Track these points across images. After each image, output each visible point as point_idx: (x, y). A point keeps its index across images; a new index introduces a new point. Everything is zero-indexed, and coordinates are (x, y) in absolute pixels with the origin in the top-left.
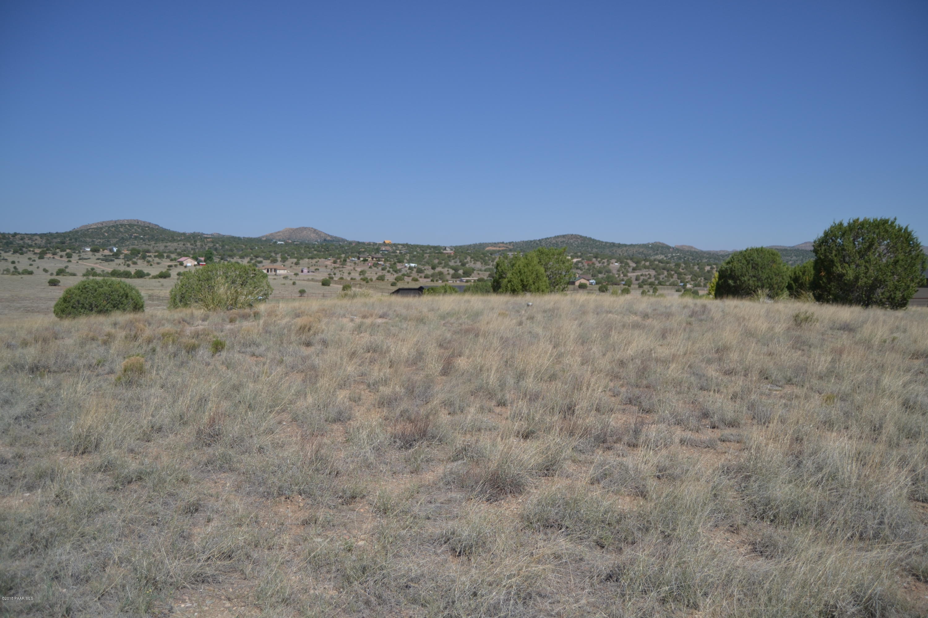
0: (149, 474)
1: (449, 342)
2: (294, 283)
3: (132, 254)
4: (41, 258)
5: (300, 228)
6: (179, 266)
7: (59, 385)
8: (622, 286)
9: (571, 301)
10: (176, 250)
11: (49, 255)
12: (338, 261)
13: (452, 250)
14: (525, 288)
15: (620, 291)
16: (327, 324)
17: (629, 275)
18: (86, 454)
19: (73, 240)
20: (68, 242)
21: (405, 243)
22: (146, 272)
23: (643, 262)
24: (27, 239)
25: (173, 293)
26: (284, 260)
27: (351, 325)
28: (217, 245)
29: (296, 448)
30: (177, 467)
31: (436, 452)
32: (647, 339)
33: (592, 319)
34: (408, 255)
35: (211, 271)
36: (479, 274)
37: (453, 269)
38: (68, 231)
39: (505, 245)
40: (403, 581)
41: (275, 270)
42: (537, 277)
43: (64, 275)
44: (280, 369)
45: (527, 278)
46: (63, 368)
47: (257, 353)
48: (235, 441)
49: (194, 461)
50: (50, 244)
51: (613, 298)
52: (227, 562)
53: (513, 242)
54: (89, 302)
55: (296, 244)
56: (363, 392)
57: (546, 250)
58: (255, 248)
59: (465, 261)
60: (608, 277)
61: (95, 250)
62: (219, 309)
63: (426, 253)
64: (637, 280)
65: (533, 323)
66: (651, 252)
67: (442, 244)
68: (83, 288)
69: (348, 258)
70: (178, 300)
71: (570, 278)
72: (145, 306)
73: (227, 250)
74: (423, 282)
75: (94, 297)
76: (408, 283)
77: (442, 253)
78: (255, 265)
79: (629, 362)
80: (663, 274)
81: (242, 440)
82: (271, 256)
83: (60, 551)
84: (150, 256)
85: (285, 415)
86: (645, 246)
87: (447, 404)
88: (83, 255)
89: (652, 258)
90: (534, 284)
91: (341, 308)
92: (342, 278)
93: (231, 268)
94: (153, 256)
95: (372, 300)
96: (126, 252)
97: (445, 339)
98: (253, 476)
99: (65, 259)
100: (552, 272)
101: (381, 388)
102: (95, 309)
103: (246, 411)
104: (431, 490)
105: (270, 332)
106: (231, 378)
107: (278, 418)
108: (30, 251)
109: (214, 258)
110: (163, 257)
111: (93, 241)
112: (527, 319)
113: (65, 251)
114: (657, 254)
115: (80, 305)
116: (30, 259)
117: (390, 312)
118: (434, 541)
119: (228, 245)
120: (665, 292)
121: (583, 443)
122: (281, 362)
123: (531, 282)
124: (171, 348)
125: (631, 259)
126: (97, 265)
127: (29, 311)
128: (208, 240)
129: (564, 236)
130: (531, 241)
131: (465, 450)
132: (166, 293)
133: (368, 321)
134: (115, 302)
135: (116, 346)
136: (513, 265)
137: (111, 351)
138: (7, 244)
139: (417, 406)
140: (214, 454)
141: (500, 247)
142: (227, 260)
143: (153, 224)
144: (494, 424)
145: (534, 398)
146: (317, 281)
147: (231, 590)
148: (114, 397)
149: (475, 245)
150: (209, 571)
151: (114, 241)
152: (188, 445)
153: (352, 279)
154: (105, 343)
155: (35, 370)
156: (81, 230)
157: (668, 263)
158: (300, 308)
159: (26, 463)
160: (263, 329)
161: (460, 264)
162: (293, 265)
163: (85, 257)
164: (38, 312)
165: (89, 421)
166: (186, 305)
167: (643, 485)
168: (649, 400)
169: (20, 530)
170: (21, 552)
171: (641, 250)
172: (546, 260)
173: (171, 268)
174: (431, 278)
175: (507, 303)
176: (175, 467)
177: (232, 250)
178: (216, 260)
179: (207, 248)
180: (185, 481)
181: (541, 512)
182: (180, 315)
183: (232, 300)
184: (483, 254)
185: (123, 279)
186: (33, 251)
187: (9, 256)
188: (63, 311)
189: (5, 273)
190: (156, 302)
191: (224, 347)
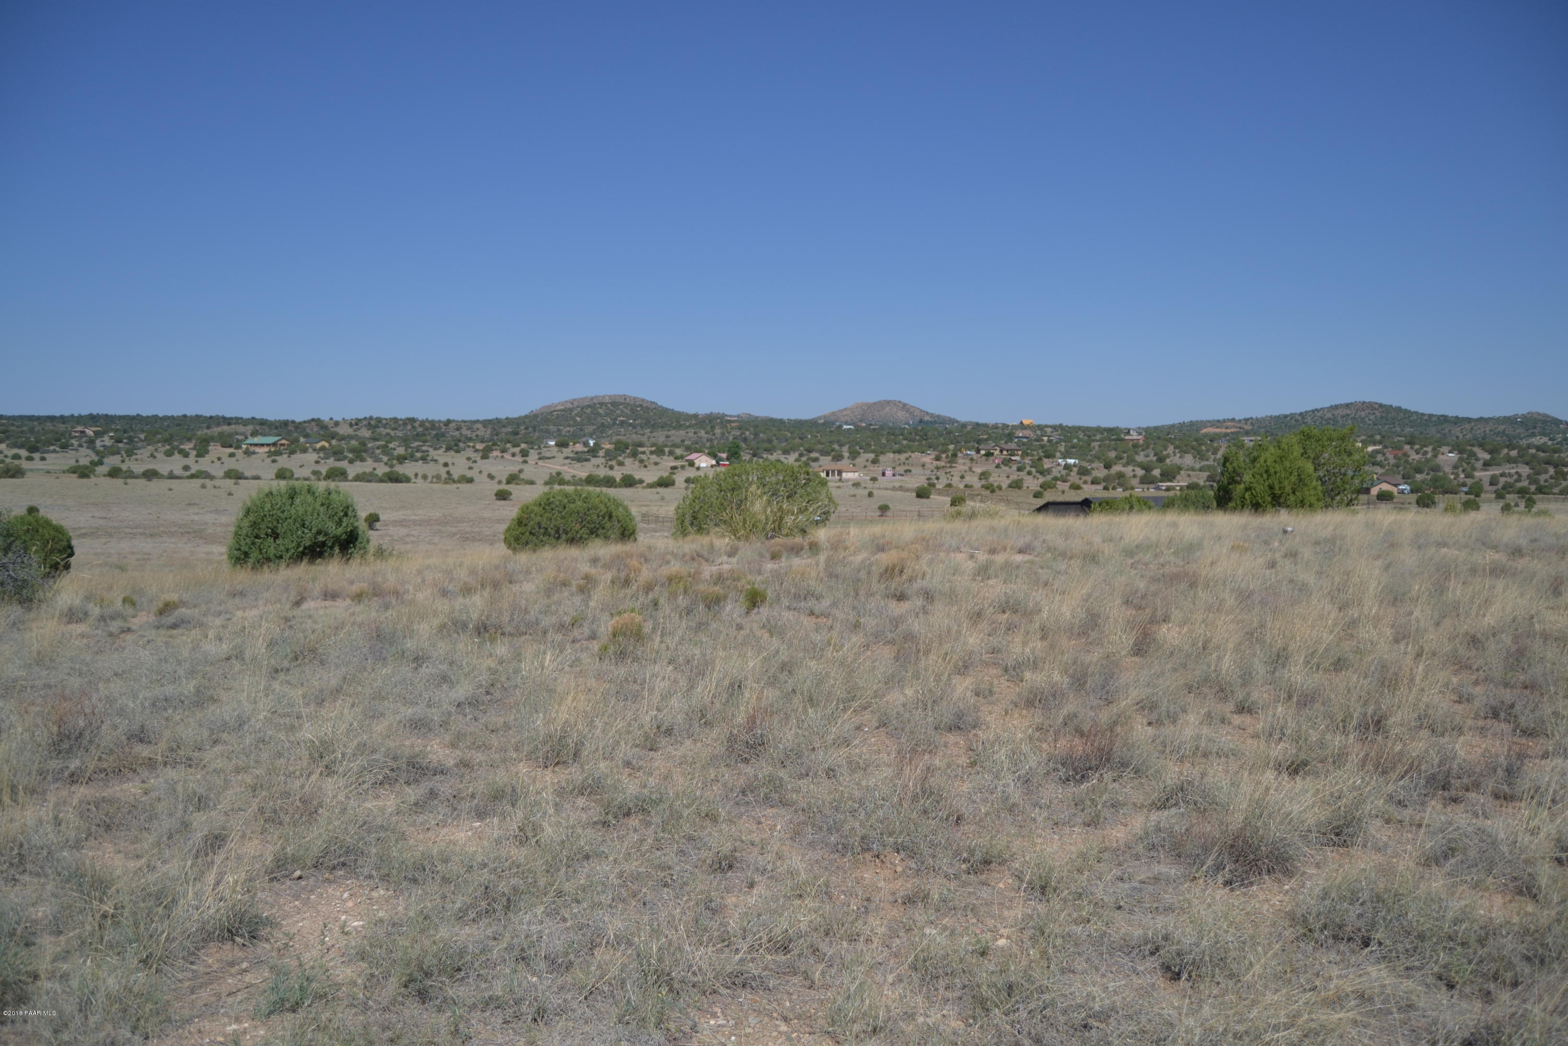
0: (656, 803)
1: (1144, 597)
2: (870, 495)
3: (616, 449)
4: (485, 457)
5: (880, 402)
6: (687, 467)
7: (518, 657)
8: (1463, 495)
9: (1367, 524)
10: (683, 441)
11: (496, 453)
12: (944, 456)
13: (1140, 434)
14: (1277, 501)
15: (1459, 506)
16: (931, 563)
17: (1477, 474)
18: (560, 766)
19: (530, 429)
20: (523, 432)
21: (1058, 423)
22: (637, 477)
23: (1505, 451)
24: (465, 428)
25: (680, 511)
26: (854, 455)
27: (971, 564)
28: (747, 433)
29: (888, 772)
30: (698, 793)
31: (1128, 790)
32: (1522, 595)
33: (1408, 558)
34: (1063, 444)
35: (739, 476)
36: (1189, 476)
37: (1143, 468)
38: (523, 414)
39: (1238, 425)
40: (1078, 1017)
41: (840, 473)
42: (1300, 480)
43: (517, 484)
44: (857, 639)
45: (1280, 483)
46: (522, 629)
47: (817, 610)
48: (788, 757)
49: (725, 785)
50: (497, 435)
51: (1448, 519)
52: (781, 958)
53: (1251, 418)
54: (555, 526)
55: (874, 429)
56: (996, 682)
57: (1316, 432)
58: (806, 437)
59: (1165, 453)
60: (1435, 480)
61: (562, 445)
62: (753, 537)
63: (1094, 441)
64: (1491, 484)
65: (1295, 565)
66: (1520, 430)
67: (1123, 425)
68: (546, 504)
69: (960, 450)
70: (687, 523)
71: (1362, 482)
72: (637, 532)
73: (763, 441)
74: (1089, 491)
75: (563, 518)
76: (1063, 492)
77: (1124, 440)
78: (807, 464)
79: (1487, 638)
80: (1546, 472)
81: (799, 755)
82: (832, 450)
83: (527, 918)
84: (644, 453)
85: (867, 716)
86: (1510, 421)
87: (1147, 706)
88: (545, 452)
89: (1524, 443)
90: (1294, 493)
91: (952, 537)
92: (949, 485)
93: (770, 470)
94: (648, 452)
95: (1003, 522)
96: (608, 446)
97: (1136, 591)
98: (818, 816)
99: (519, 458)
100: (1327, 471)
101: (1028, 675)
102: (564, 537)
103: (805, 707)
104: (1121, 858)
105: (837, 576)
106: (777, 652)
107: (856, 720)
108: (469, 446)
109: (742, 454)
110: (663, 453)
111: (559, 430)
112: (1285, 556)
113: (519, 446)
114: (1533, 435)
115: (542, 531)
116: (469, 459)
117: (1036, 544)
118: (1128, 948)
119: (764, 433)
120: (1552, 506)
121: (1403, 787)
122: (857, 626)
123: (1288, 489)
124: (682, 601)
125: (1481, 445)
126: (565, 468)
127: (466, 539)
128: (733, 425)
129: (1347, 406)
130: (1286, 416)
131: (1182, 790)
132: (669, 510)
133: (1000, 558)
134: (592, 526)
135: (600, 595)
136: (1254, 460)
137: (592, 604)
138: (437, 437)
139: (1091, 708)
140: (756, 776)
141: (1227, 428)
142: (762, 457)
143: (648, 402)
144: (1231, 746)
145: (1306, 700)
146: (907, 490)
147: (788, 1004)
148: (599, 677)
149: (1182, 426)
150: (754, 969)
151: (591, 428)
152: (714, 758)
153: (966, 486)
154: (582, 590)
155: (482, 630)
156: (542, 414)
157: (1556, 451)
158: (884, 536)
159: (474, 775)
160: (826, 570)
161: (1155, 458)
162: (869, 464)
163: (548, 455)
164: (480, 540)
165: (563, 714)
166: (700, 530)
167: (1530, 875)
168: (1533, 711)
169: (470, 879)
170: (472, 915)
171: (1501, 428)
172: (1317, 450)
173: (675, 471)
174: (1104, 484)
175: (1245, 527)
176: (695, 794)
177: (770, 441)
178: (746, 456)
179: (731, 438)
180: (712, 817)
181: (1329, 911)
182: (694, 546)
183: (774, 521)
184: (1196, 440)
185: (604, 490)
186: (474, 447)
187: (440, 455)
188: (517, 539)
189: (434, 480)
190: (654, 526)
191: (764, 599)
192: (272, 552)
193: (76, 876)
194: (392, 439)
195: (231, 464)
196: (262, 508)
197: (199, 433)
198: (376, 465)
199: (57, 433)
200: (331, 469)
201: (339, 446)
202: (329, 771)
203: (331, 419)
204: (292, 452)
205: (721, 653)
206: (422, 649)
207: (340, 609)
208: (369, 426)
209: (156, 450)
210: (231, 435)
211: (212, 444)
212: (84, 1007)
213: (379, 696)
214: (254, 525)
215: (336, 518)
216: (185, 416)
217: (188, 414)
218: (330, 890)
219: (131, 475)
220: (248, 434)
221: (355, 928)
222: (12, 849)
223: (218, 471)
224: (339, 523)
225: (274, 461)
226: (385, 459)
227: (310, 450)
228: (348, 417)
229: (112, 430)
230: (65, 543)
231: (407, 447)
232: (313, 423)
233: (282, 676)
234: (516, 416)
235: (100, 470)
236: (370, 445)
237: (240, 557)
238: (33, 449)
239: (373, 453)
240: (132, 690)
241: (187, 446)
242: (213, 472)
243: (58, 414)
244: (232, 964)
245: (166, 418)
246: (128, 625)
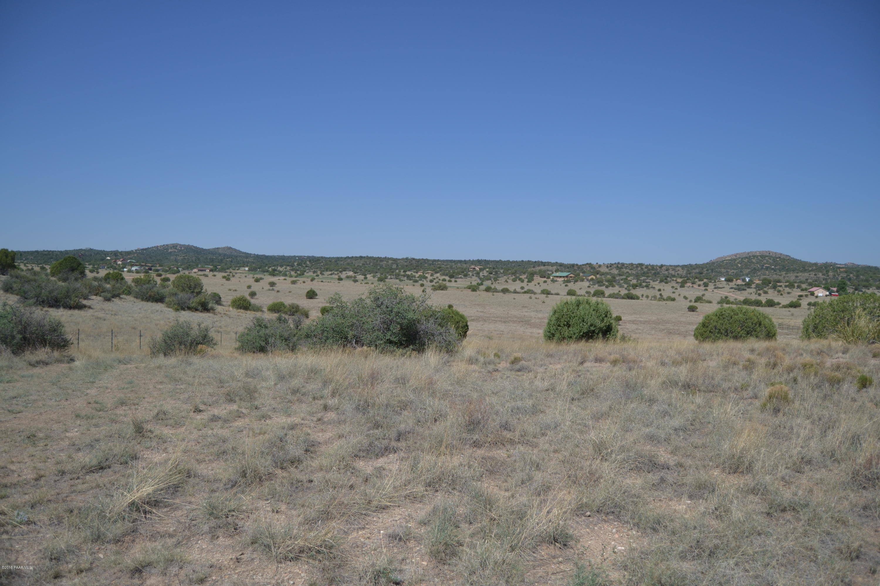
0: (803, 506)
3: (763, 283)
4: (682, 286)
6: (809, 296)
7: (709, 405)
10: (807, 280)
11: (689, 284)
18: (739, 474)
19: (710, 271)
20: (705, 272)
22: (776, 301)
24: (671, 270)
25: (805, 323)
28: (851, 275)
35: (847, 302)
38: (706, 262)
43: (701, 302)
46: (711, 388)
49: (850, 502)
50: (690, 274)
54: (725, 328)
61: (729, 280)
62: (860, 343)
68: (720, 315)
70: (810, 330)
72: (776, 334)
73: (862, 280)
75: (730, 323)
83: (724, 565)
84: (781, 286)
88: (718, 284)
93: (869, 299)
94: (783, 286)
96: (758, 282)
99: (702, 288)
102: (730, 335)
108: (673, 280)
109: (847, 288)
110: (794, 287)
111: (727, 272)
113: (703, 280)
115: (717, 331)
116: (673, 287)
119: (863, 275)
124: (813, 380)
126: (731, 294)
127: (670, 333)
128: (841, 270)
132: (797, 322)
134: (748, 329)
135: (759, 372)
137: (754, 377)
138: (655, 274)
140: (873, 499)
142: (862, 291)
143: (784, 255)
148: (761, 422)
151: (747, 271)
152: (842, 483)
154: (746, 368)
155: (687, 387)
156: (717, 262)
159: (686, 473)
163: (720, 286)
164: (678, 334)
165: (741, 443)
166: (820, 336)
173: (801, 298)
177: (867, 281)
178: (850, 290)
179: (840, 278)
180: (843, 522)
182: (817, 346)
185: (756, 308)
186: (676, 280)
187: (656, 285)
188: (702, 335)
189: (653, 299)
190: (786, 331)
191: (871, 383)
192: (566, 334)
193: (478, 496)
194: (629, 275)
195: (544, 286)
196: (563, 311)
197: (529, 270)
198: (620, 289)
199: (462, 269)
200: (596, 291)
201: (601, 278)
202: (604, 459)
203: (597, 263)
204: (576, 281)
205: (843, 416)
206: (653, 396)
207: (605, 368)
208: (617, 268)
209: (508, 278)
210: (545, 271)
211: (535, 276)
212: (483, 565)
213: (629, 420)
214: (558, 319)
215: (601, 318)
216: (523, 261)
217: (524, 260)
218: (605, 526)
219: (496, 291)
220: (554, 271)
221: (620, 550)
222: (449, 476)
223: (538, 290)
224: (602, 320)
225: (566, 286)
226: (626, 286)
227: (585, 280)
228: (606, 263)
229: (488, 268)
230: (465, 324)
231: (638, 280)
232: (588, 266)
233: (576, 403)
234: (701, 263)
235: (483, 287)
236: (617, 278)
237: (550, 336)
238: (451, 277)
239: (619, 282)
240: (501, 402)
241: (523, 277)
242: (535, 291)
243: (463, 259)
244: (554, 557)
245: (513, 262)
246: (497, 368)
